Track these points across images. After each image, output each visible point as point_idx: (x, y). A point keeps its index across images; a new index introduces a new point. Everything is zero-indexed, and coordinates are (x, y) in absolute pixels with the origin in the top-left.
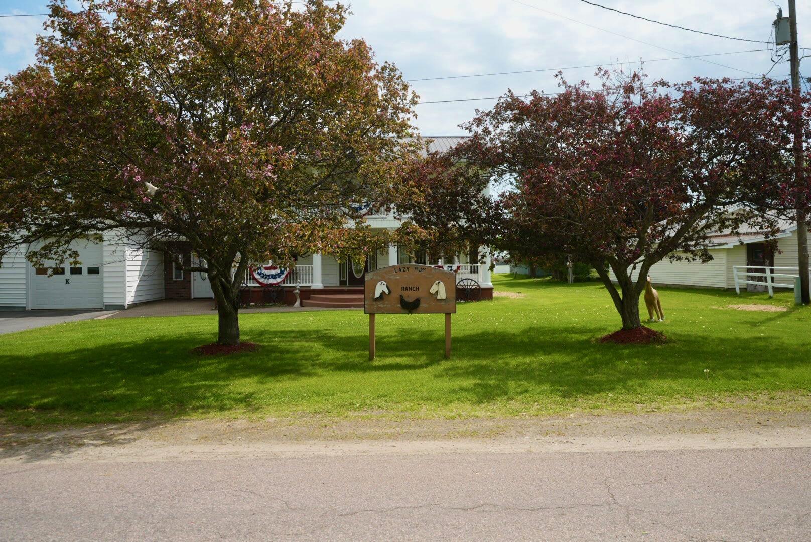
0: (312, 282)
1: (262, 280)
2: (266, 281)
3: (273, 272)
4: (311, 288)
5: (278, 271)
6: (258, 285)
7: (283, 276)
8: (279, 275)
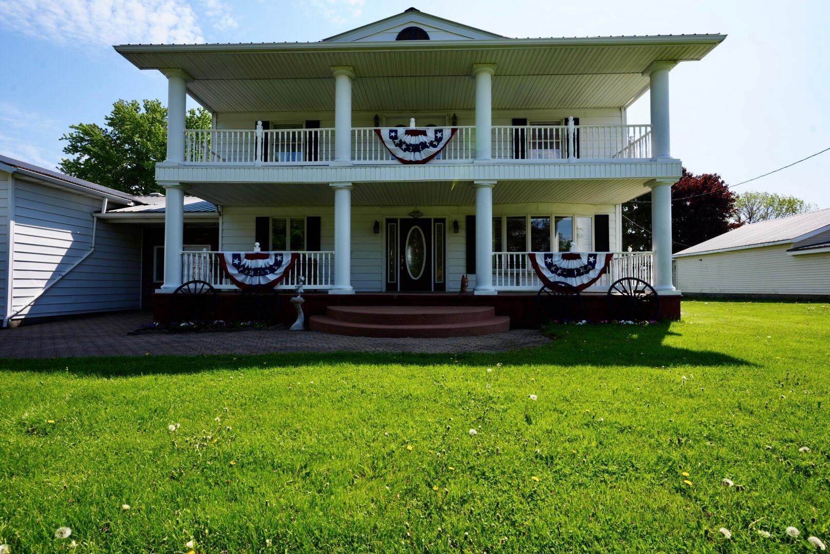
0: (333, 282)
1: (240, 278)
2: (248, 281)
3: (261, 263)
4: (330, 293)
5: (271, 261)
6: (234, 287)
7: (281, 270)
8: (272, 269)
